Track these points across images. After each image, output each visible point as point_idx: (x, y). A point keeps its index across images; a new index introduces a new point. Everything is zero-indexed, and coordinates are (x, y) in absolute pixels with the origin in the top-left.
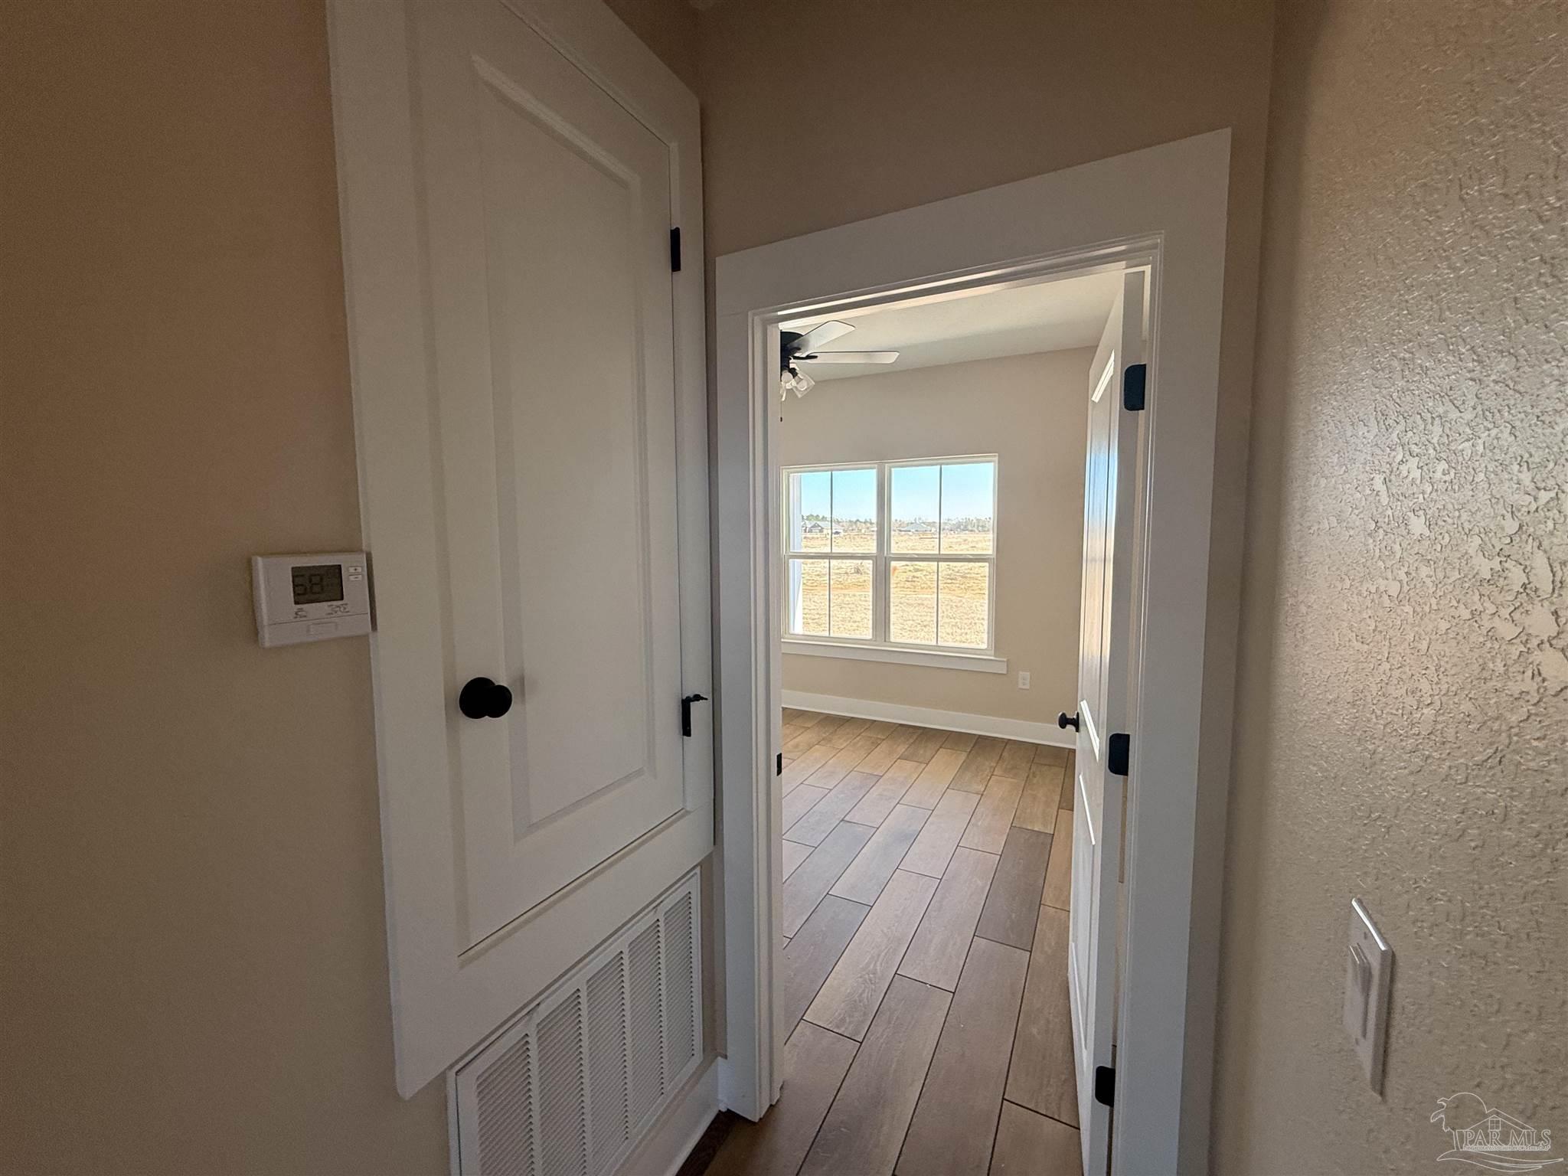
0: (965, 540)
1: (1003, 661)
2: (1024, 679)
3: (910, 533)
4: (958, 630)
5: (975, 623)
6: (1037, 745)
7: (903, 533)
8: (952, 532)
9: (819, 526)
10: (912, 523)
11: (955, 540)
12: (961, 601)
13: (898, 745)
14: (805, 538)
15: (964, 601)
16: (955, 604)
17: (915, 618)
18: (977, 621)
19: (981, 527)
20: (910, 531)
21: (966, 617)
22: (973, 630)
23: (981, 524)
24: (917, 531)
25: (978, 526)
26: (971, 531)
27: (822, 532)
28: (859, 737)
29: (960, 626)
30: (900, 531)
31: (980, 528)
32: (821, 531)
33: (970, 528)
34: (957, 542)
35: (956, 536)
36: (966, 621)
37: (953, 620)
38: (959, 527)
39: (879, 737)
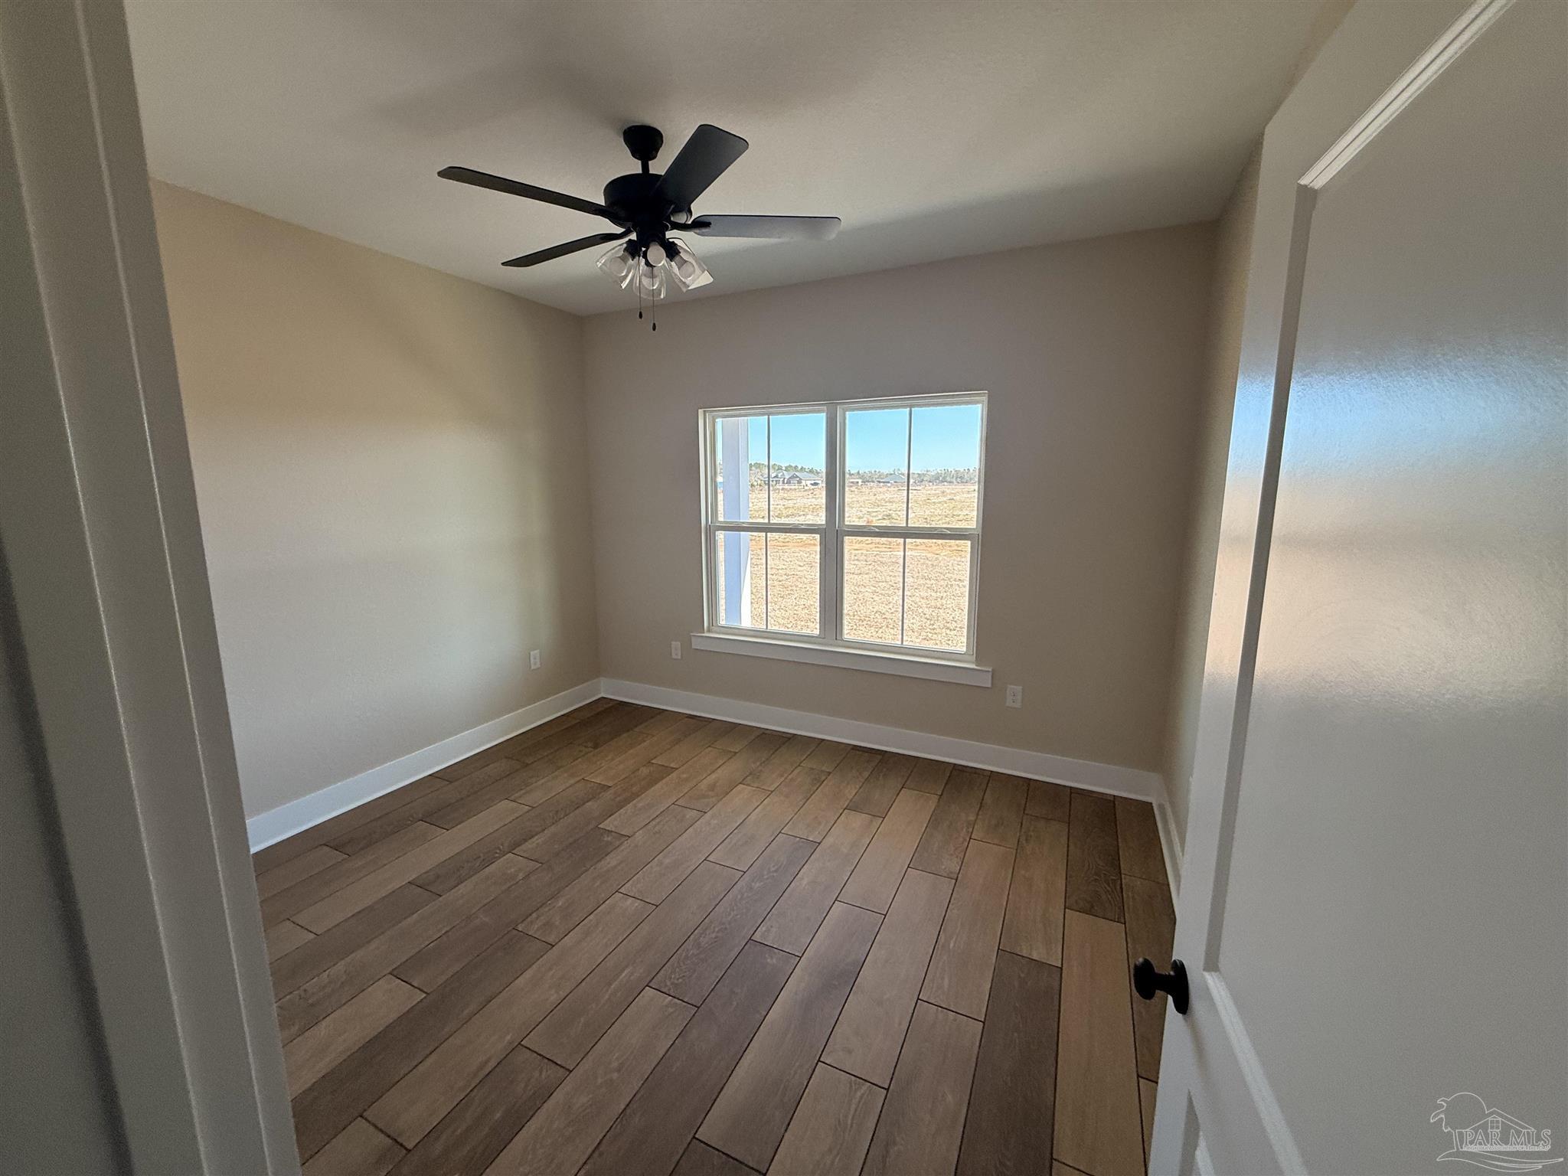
0: (943, 492)
1: (988, 671)
2: (1014, 696)
3: (889, 485)
4: (933, 594)
5: (952, 585)
6: (1028, 781)
7: (882, 484)
8: (931, 484)
9: (798, 477)
10: (891, 474)
11: (933, 492)
12: (937, 559)
13: (848, 784)
14: (783, 489)
15: (940, 559)
16: (930, 563)
17: (888, 578)
18: (953, 582)
19: (961, 478)
20: (889, 482)
21: (942, 577)
22: (948, 593)
23: (959, 475)
24: (895, 482)
25: (957, 478)
26: (950, 482)
27: (801, 482)
28: (799, 769)
29: (935, 589)
30: (879, 482)
31: (959, 480)
32: (799, 482)
33: (948, 479)
34: (935, 494)
35: (934, 487)
36: (942, 583)
37: (928, 581)
38: (938, 478)
39: (824, 768)
